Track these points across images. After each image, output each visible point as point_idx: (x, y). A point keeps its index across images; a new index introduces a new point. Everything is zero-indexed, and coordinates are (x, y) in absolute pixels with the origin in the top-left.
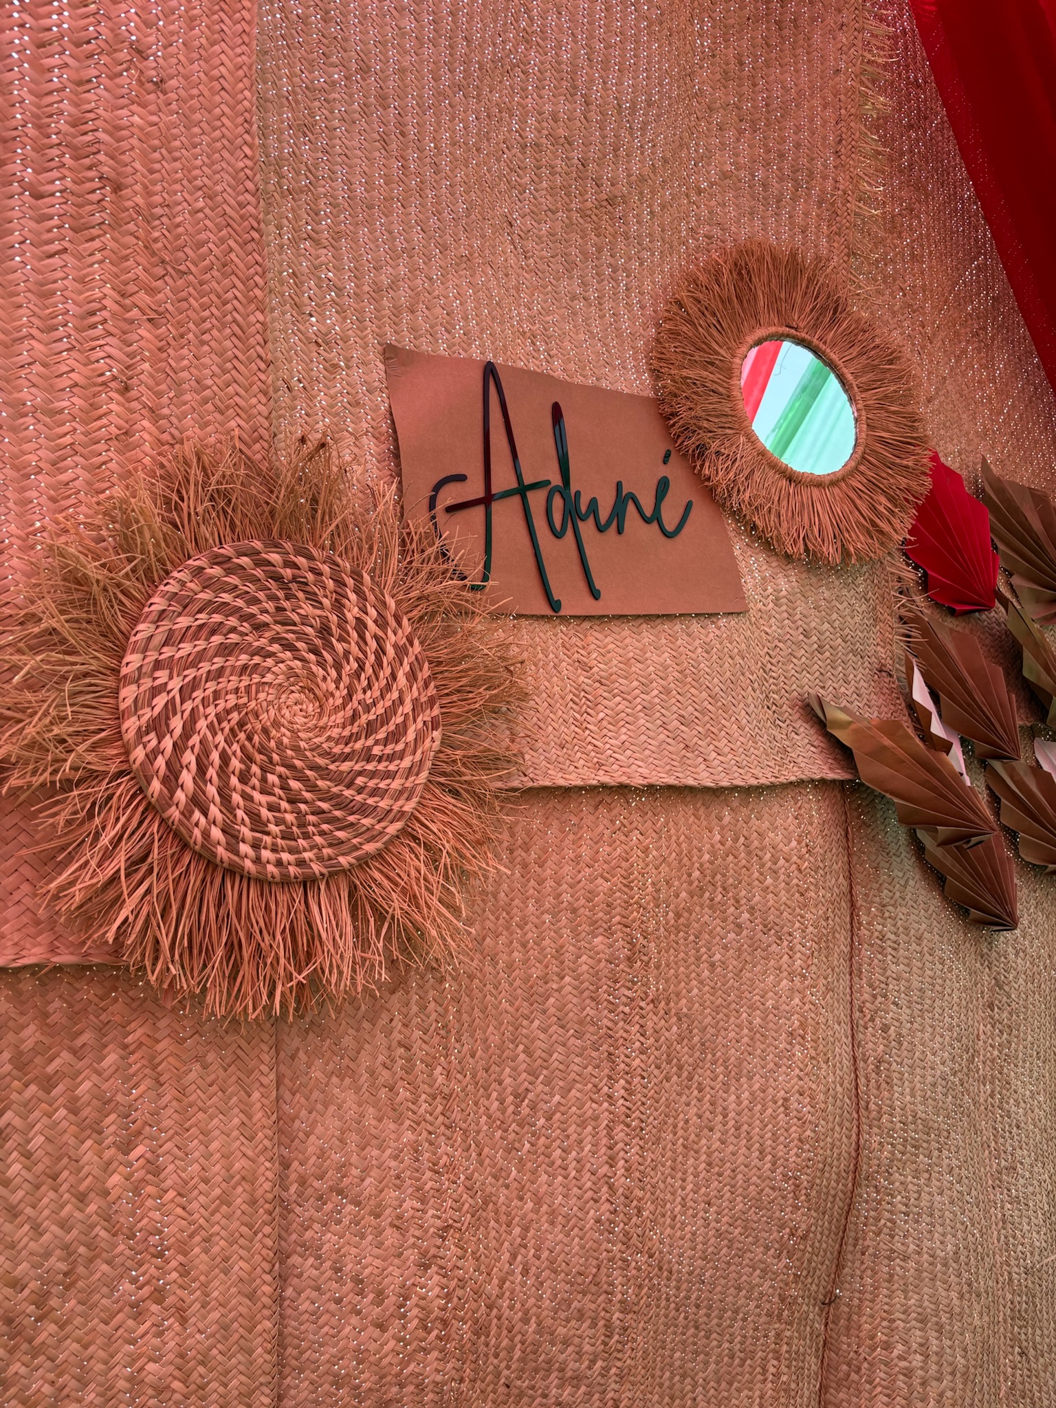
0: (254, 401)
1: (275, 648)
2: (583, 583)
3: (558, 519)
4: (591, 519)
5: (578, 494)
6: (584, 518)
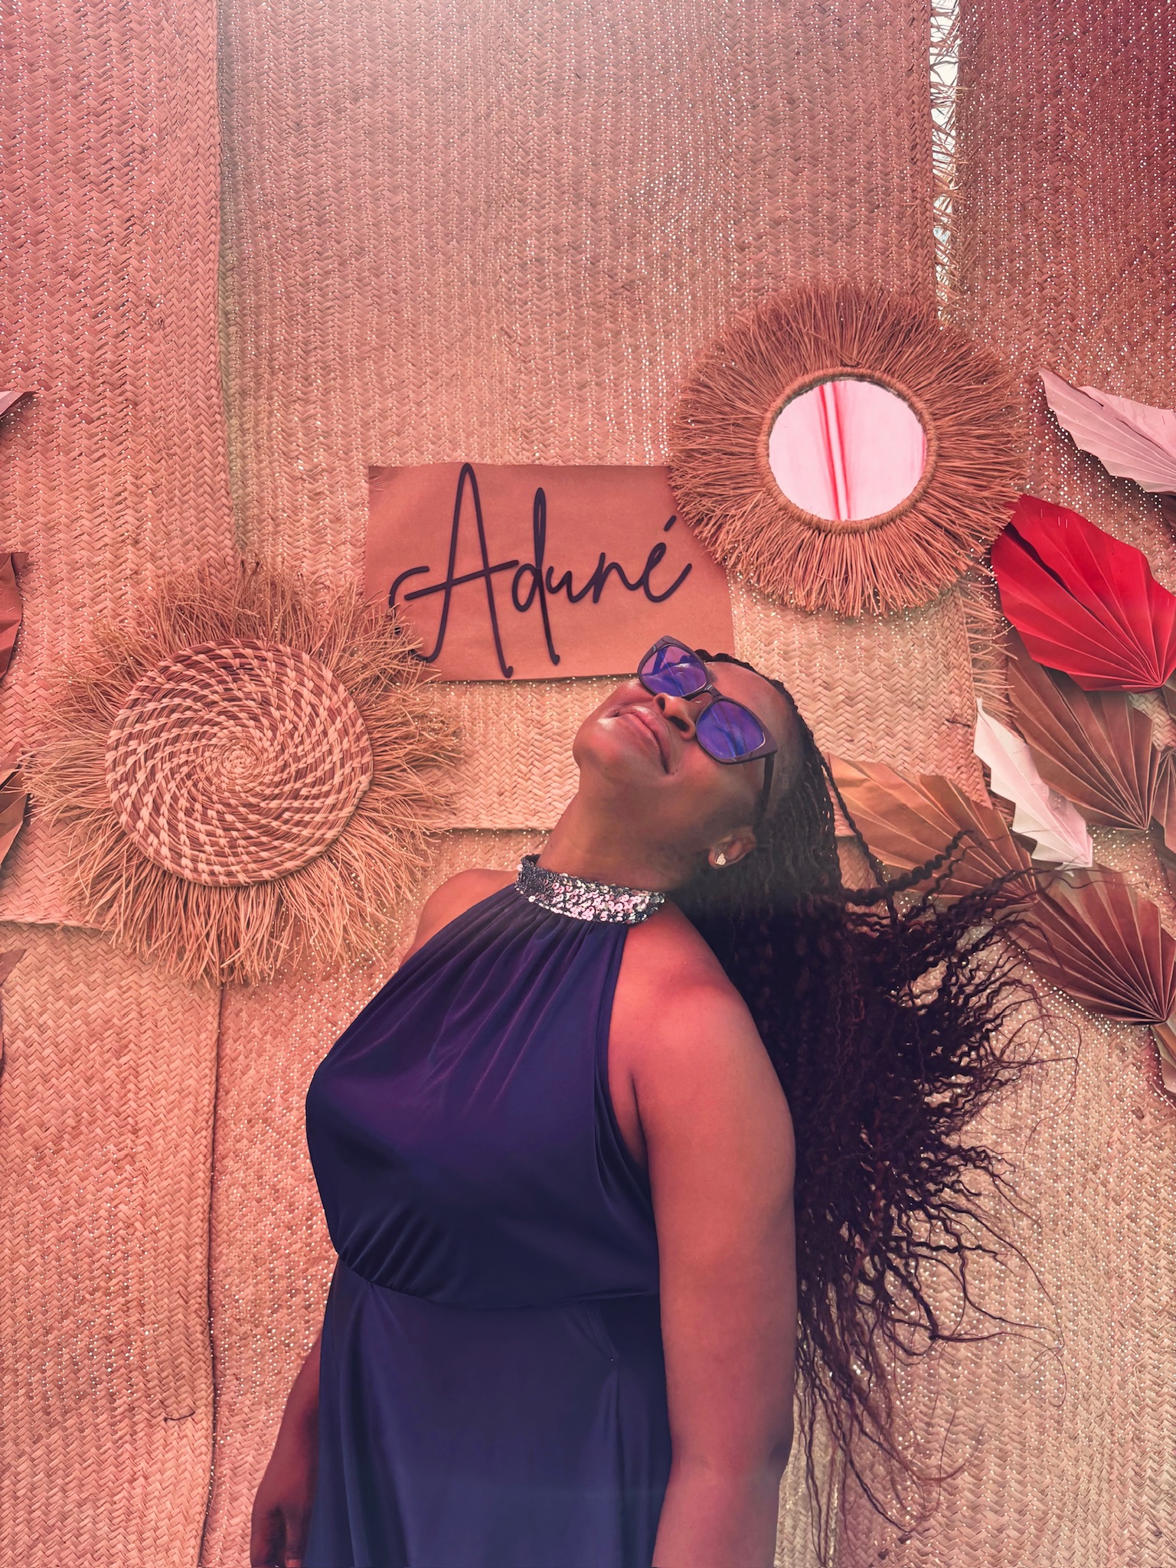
0: (221, 538)
1: (223, 718)
2: (544, 650)
3: (523, 595)
4: (564, 591)
5: (551, 570)
6: (554, 591)
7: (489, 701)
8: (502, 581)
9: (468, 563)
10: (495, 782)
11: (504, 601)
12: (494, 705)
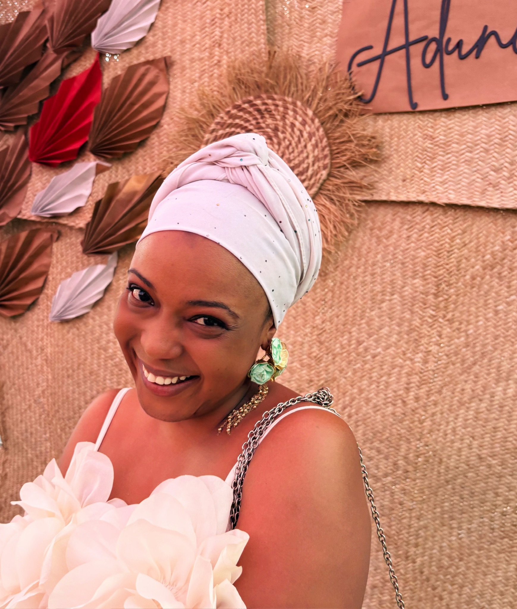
0: (260, 38)
2: (438, 92)
3: (429, 58)
4: (456, 54)
5: (449, 40)
6: (450, 53)
7: (402, 124)
8: (416, 50)
9: (397, 41)
10: (402, 174)
11: (416, 63)
12: (404, 127)
